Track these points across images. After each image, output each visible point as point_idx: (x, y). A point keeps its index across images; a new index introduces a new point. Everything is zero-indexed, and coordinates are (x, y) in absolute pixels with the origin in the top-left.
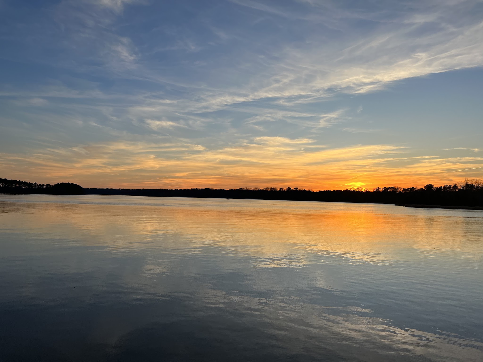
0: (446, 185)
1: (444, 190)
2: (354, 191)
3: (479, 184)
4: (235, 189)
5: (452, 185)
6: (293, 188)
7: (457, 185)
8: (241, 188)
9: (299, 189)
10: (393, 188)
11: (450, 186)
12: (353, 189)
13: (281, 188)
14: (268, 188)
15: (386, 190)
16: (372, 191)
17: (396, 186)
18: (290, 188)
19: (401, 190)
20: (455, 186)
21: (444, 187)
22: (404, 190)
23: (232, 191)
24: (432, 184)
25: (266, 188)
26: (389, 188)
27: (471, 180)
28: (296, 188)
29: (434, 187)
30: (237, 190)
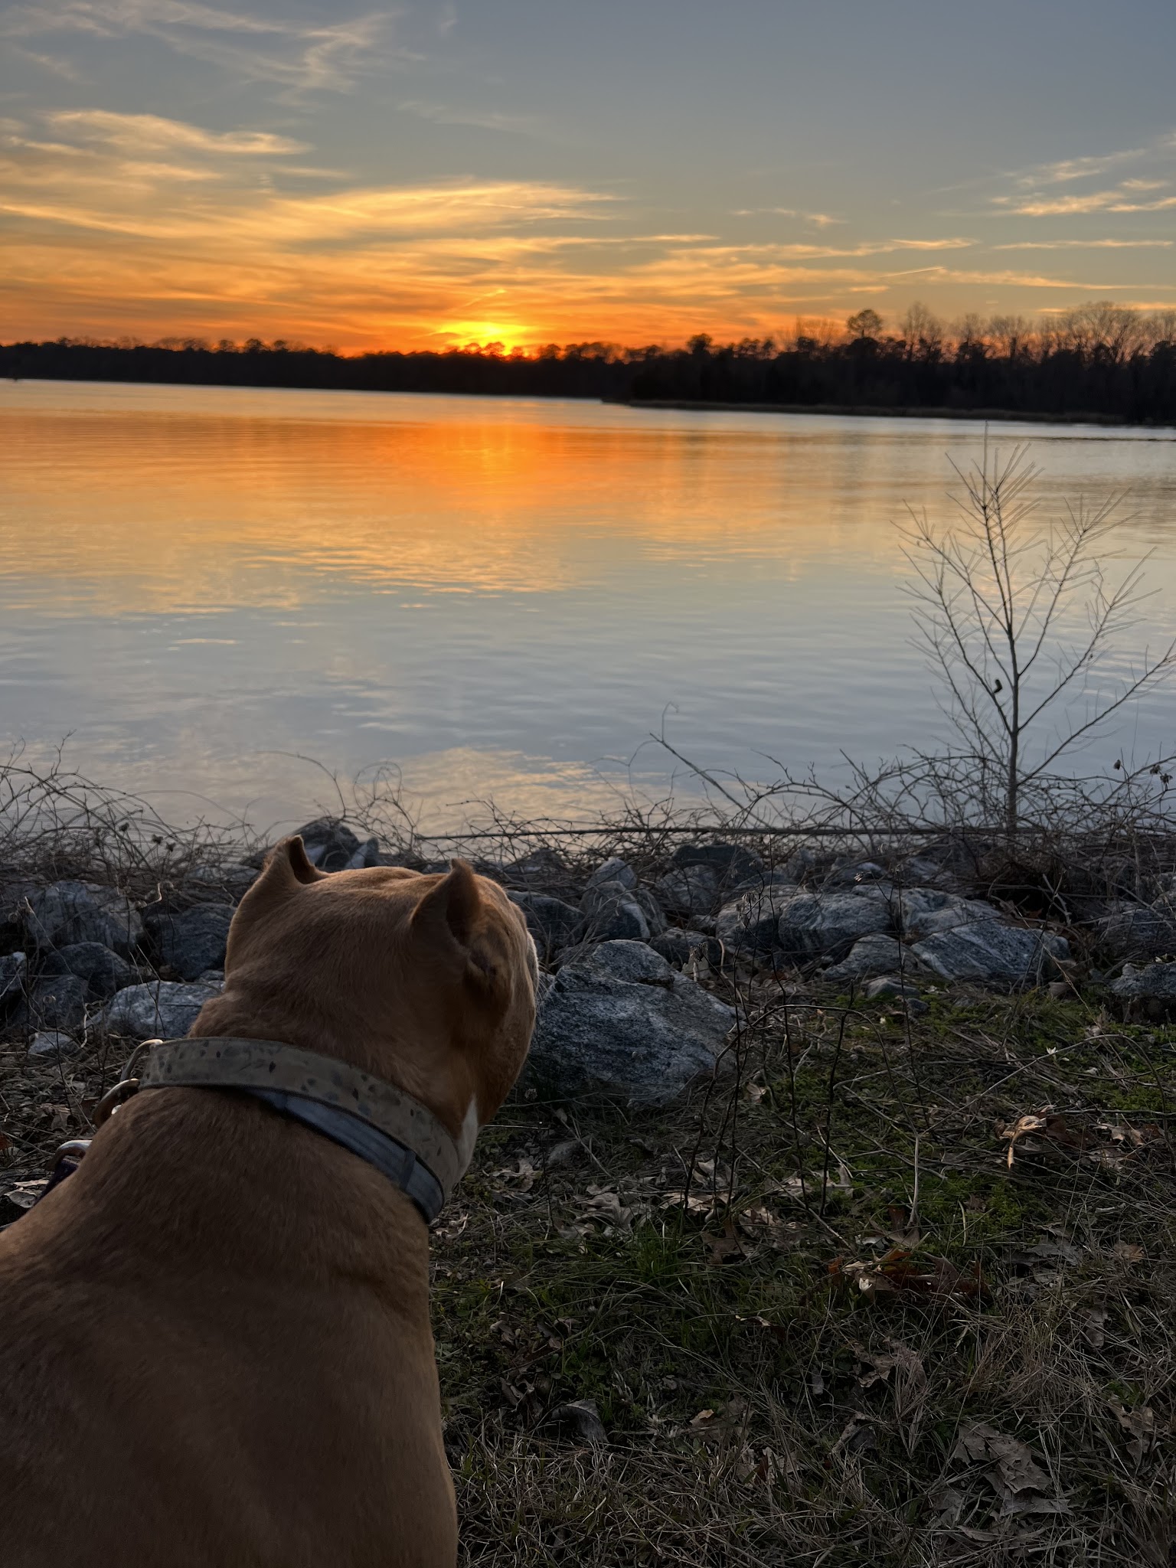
0: (746, 340)
1: (740, 355)
2: (478, 353)
3: (830, 337)
4: (38, 339)
5: (762, 340)
6: (268, 342)
7: (777, 339)
8: (65, 339)
9: (291, 347)
10: (597, 346)
11: (757, 341)
12: (473, 349)
13: (224, 342)
14: (174, 341)
15: (576, 354)
16: (535, 355)
17: (606, 340)
18: (259, 343)
19: (621, 355)
20: (769, 345)
21: (741, 347)
22: (632, 353)
23: (26, 349)
24: (709, 333)
25: (165, 341)
26: (585, 346)
27: (812, 324)
28: (279, 343)
29: (713, 343)
30: (48, 345)
